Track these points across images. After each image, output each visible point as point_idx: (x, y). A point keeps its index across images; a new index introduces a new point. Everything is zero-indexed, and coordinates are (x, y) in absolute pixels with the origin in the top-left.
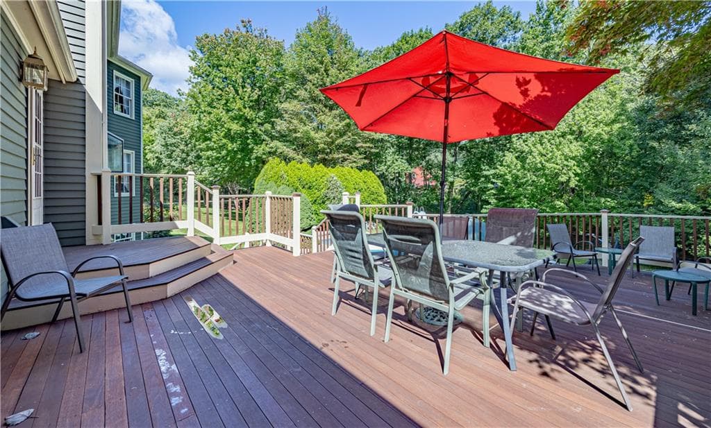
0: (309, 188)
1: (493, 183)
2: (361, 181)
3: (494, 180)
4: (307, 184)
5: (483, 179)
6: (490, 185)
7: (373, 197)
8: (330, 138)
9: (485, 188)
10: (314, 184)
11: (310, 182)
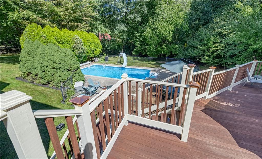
0: (63, 43)
1: (138, 39)
2: (90, 39)
3: (139, 38)
4: (61, 41)
5: (135, 37)
6: (138, 40)
7: (97, 46)
8: (68, 13)
9: (135, 41)
10: (65, 41)
11: (63, 40)
